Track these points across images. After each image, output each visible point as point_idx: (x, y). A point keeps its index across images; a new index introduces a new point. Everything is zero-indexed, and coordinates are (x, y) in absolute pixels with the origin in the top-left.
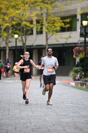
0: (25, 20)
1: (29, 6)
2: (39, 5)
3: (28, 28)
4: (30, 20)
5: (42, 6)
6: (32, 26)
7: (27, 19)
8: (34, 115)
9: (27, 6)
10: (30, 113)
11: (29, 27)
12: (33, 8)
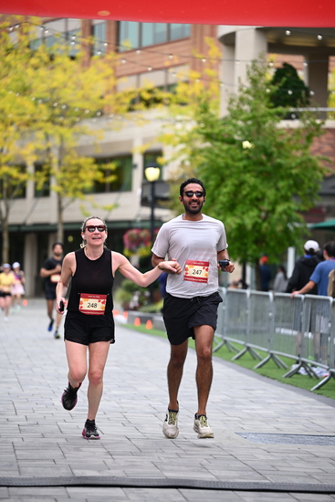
0: (7, 164)
1: (18, 130)
2: (40, 129)
3: (14, 183)
4: (19, 162)
5: (50, 132)
6: (23, 177)
7: (12, 161)
8: (25, 392)
9: (12, 129)
10: (15, 389)
11: (17, 179)
12: (28, 135)
